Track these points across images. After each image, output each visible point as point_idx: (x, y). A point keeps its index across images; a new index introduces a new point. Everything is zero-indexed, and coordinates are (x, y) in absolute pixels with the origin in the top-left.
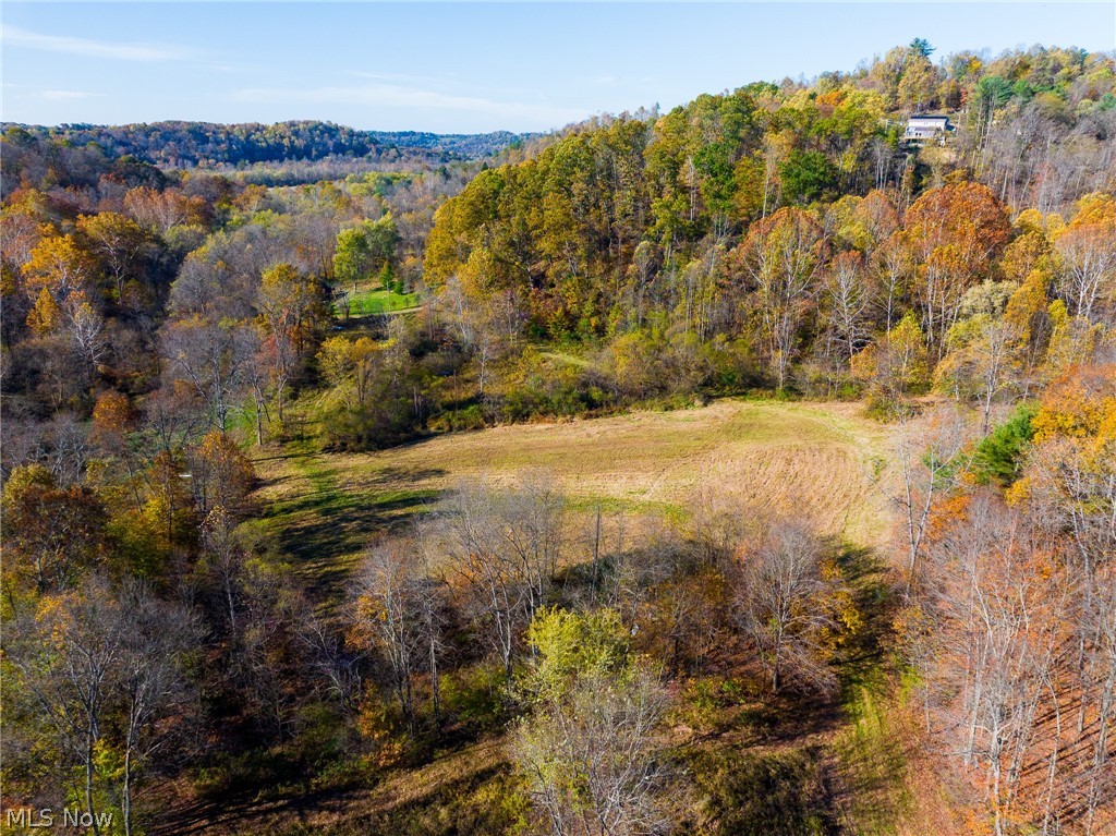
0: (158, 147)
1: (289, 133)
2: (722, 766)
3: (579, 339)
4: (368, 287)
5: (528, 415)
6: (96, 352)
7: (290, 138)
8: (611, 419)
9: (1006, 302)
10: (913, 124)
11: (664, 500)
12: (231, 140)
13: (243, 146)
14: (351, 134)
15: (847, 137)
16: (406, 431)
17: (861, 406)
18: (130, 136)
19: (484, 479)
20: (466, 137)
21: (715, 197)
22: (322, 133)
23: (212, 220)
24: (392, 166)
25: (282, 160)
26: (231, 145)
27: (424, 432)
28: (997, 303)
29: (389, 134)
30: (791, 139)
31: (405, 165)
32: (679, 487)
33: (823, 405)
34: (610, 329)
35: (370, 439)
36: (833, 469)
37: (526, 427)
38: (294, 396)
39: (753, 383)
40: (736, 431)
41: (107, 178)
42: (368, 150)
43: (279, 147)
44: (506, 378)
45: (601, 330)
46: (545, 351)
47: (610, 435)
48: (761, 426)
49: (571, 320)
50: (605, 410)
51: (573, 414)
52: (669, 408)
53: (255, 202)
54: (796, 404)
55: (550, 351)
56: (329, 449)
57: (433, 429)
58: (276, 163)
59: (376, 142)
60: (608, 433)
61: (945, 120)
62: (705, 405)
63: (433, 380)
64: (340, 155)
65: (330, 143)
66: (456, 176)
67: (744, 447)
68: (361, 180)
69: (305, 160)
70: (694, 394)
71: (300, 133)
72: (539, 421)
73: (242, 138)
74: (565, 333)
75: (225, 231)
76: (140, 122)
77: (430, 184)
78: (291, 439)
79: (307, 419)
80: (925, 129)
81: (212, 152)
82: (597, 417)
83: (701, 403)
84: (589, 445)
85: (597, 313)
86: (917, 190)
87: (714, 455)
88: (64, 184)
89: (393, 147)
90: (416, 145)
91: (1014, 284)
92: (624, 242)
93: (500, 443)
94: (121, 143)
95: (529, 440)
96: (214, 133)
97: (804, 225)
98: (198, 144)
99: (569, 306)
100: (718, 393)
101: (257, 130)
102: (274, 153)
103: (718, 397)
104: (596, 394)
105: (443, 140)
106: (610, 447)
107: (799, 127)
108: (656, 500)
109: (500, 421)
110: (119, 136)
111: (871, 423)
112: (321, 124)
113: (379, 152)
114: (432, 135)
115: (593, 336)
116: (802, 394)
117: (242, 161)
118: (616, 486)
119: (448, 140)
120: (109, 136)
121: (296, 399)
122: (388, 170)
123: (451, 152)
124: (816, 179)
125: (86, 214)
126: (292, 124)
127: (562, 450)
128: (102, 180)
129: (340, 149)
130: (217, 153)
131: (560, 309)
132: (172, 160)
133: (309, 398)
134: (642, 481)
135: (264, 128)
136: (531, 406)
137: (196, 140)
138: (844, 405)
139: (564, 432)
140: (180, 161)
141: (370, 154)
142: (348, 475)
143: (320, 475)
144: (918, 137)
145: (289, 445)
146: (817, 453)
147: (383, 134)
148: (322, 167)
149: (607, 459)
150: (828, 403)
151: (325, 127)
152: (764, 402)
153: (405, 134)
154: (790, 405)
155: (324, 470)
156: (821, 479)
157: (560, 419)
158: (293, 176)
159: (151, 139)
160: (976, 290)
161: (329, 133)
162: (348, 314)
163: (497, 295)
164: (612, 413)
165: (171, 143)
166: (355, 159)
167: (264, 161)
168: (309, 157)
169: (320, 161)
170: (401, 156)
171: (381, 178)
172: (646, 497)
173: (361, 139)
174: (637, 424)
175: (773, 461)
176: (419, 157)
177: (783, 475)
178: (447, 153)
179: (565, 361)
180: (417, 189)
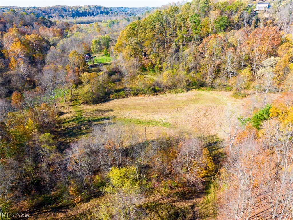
0: (54, 13)
1: (88, 8)
2: (166, 209)
3: (155, 71)
4: (101, 55)
5: (137, 94)
6: (26, 74)
7: (88, 10)
8: (160, 96)
9: (276, 64)
10: (259, 5)
11: (169, 122)
12: (72, 11)
13: (76, 12)
14: (105, 8)
15: (235, 11)
16: (104, 98)
17: (231, 93)
18: (46, 10)
19: (122, 114)
20: (137, 8)
21: (195, 30)
22: (97, 8)
23: (63, 35)
24: (115, 18)
25: (86, 16)
26: (73, 12)
27: (108, 99)
28: (273, 64)
29: (116, 8)
30: (219, 12)
31: (119, 17)
32: (174, 118)
33: (220, 92)
34: (164, 68)
35: (94, 101)
36: (219, 114)
37: (137, 97)
38: (76, 87)
39: (202, 85)
40: (194, 100)
41: (36, 23)
42: (109, 13)
43: (86, 12)
44: (134, 83)
45: (161, 69)
46: (146, 75)
47: (159, 101)
48: (201, 99)
49: (153, 66)
50: (159, 93)
51: (150, 94)
52: (177, 92)
53: (75, 29)
54: (213, 92)
55: (147, 74)
56: (83, 103)
57: (111, 98)
58: (84, 17)
59: (111, 10)
60: (159, 100)
61: (268, 4)
62: (187, 92)
63: (112, 84)
64: (102, 14)
65: (99, 11)
66: (132, 20)
67: (195, 106)
68: (106, 22)
69: (92, 16)
70: (184, 89)
71: (91, 8)
72: (140, 96)
73: (76, 10)
74: (151, 70)
75: (66, 38)
76: (48, 6)
77: (124, 23)
78: (74, 100)
79: (79, 94)
80: (261, 7)
81: (68, 14)
82: (156, 95)
83: (186, 91)
84: (152, 104)
85: (160, 64)
86: (256, 26)
87: (186, 108)
88: (24, 25)
89: (116, 12)
90: (123, 11)
91: (280, 58)
92: (169, 43)
93: (128, 103)
94: (44, 12)
95: (136, 102)
96: (68, 9)
97: (219, 39)
98: (64, 12)
99: (153, 62)
100: (191, 88)
101: (80, 8)
102: (84, 14)
103: (192, 89)
104: (157, 88)
105: (130, 9)
106: (158, 105)
107: (222, 8)
108: (167, 122)
109: (129, 96)
110: (43, 10)
111: (233, 99)
112: (97, 6)
113: (112, 13)
114: (127, 8)
115: (159, 71)
116: (215, 89)
117: (75, 17)
118: (157, 117)
119: (132, 9)
120: (41, 10)
121: (77, 88)
122: (114, 18)
123: (132, 13)
124: (224, 24)
125: (28, 34)
126: (89, 6)
127: (144, 106)
128: (35, 24)
129: (102, 13)
130: (69, 14)
131: (150, 63)
132: (57, 17)
133: (80, 88)
134: (164, 116)
135: (81, 7)
136: (139, 92)
137: (63, 11)
138: (227, 93)
139: (147, 99)
140: (59, 17)
141: (110, 14)
142: (87, 111)
143: (79, 111)
144: (259, 10)
145: (73, 102)
146: (215, 108)
147: (114, 8)
148: (96, 18)
149: (155, 108)
150: (222, 92)
151: (98, 6)
152: (204, 91)
153: (120, 8)
154: (211, 92)
155: (80, 110)
156: (215, 116)
157: (146, 95)
158: (89, 21)
159: (52, 11)
160: (268, 59)
161: (99, 8)
162: (94, 63)
163: (132, 58)
164: (161, 94)
165: (57, 12)
166: (106, 16)
167: (81, 16)
168: (93, 15)
169: (96, 16)
170: (118, 14)
171: (112, 21)
172: (164, 121)
173: (107, 10)
174: (167, 97)
175: (203, 110)
176: (123, 15)
177: (204, 115)
178: (131, 13)
179: (151, 77)
180: (120, 24)
